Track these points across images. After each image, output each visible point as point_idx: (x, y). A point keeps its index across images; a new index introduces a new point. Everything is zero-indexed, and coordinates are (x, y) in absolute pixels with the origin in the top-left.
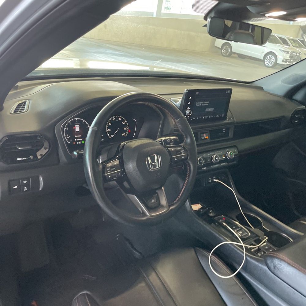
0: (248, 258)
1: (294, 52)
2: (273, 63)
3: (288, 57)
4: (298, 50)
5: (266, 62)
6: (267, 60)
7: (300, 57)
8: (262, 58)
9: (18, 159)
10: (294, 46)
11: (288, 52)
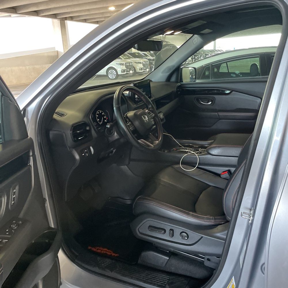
0: (199, 156)
1: (127, 63)
2: (115, 76)
3: (124, 68)
4: (129, 60)
5: (110, 76)
6: (109, 74)
7: (133, 66)
8: (105, 74)
9: (79, 138)
10: (125, 59)
11: (123, 64)
